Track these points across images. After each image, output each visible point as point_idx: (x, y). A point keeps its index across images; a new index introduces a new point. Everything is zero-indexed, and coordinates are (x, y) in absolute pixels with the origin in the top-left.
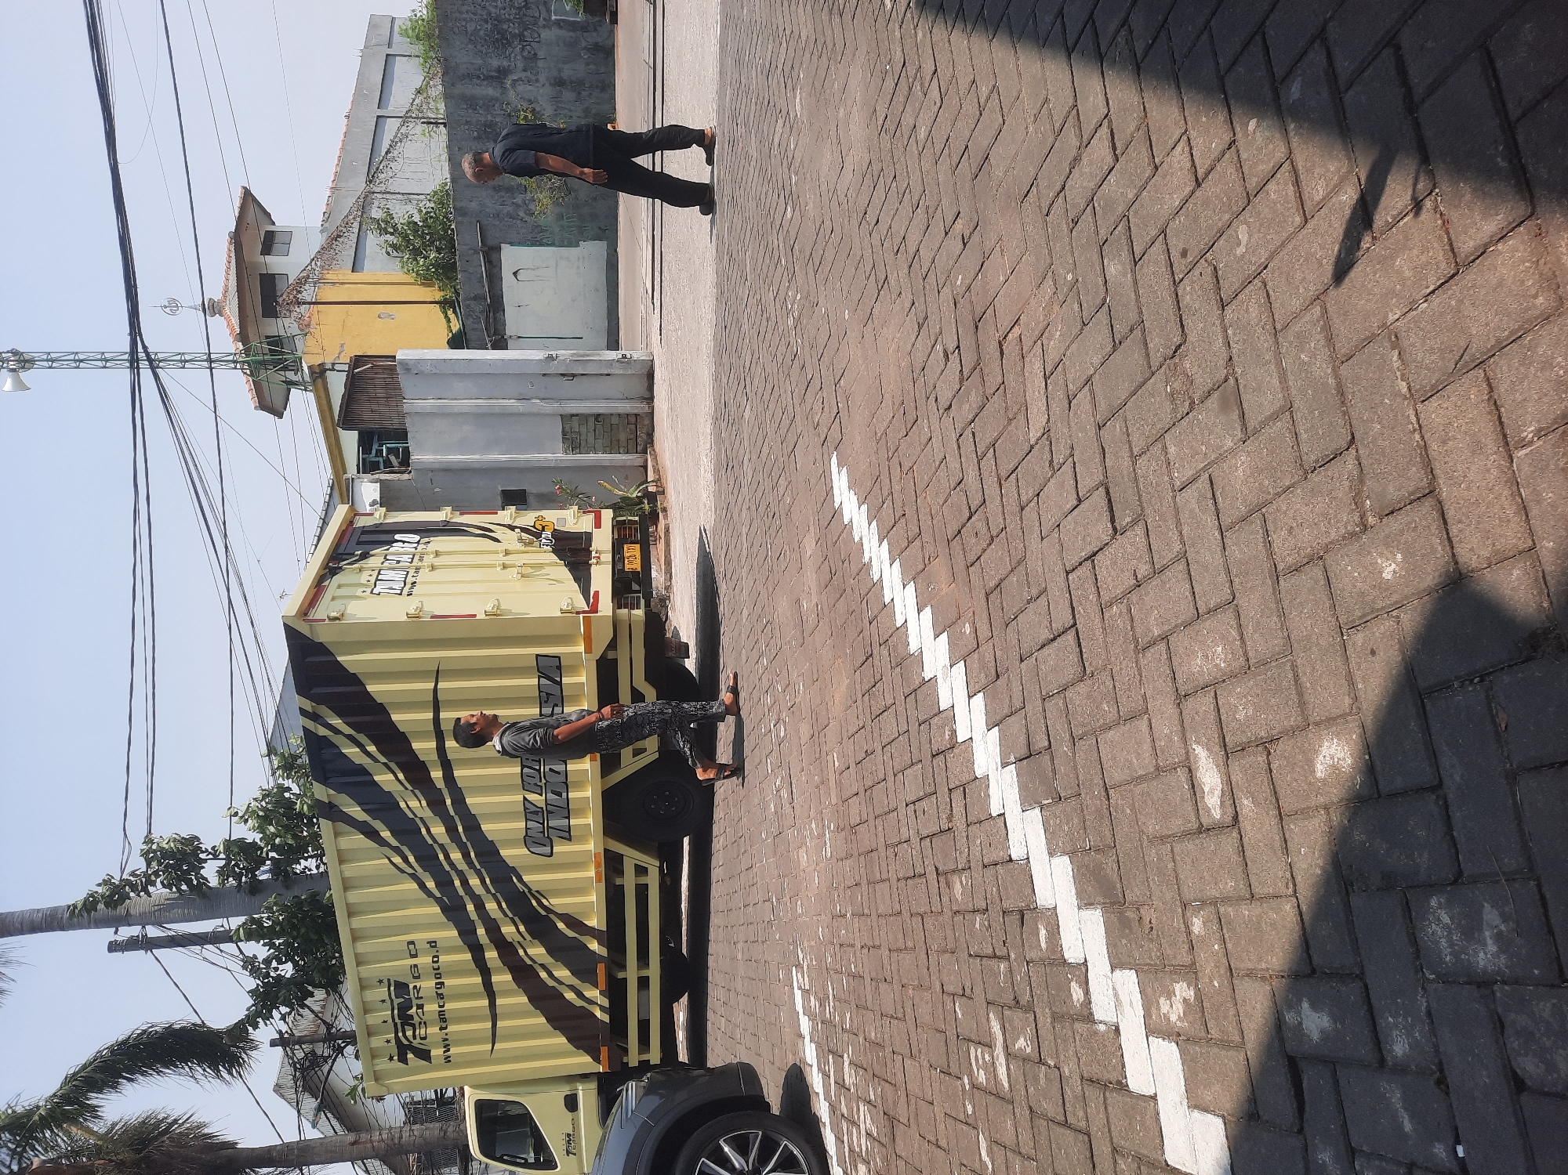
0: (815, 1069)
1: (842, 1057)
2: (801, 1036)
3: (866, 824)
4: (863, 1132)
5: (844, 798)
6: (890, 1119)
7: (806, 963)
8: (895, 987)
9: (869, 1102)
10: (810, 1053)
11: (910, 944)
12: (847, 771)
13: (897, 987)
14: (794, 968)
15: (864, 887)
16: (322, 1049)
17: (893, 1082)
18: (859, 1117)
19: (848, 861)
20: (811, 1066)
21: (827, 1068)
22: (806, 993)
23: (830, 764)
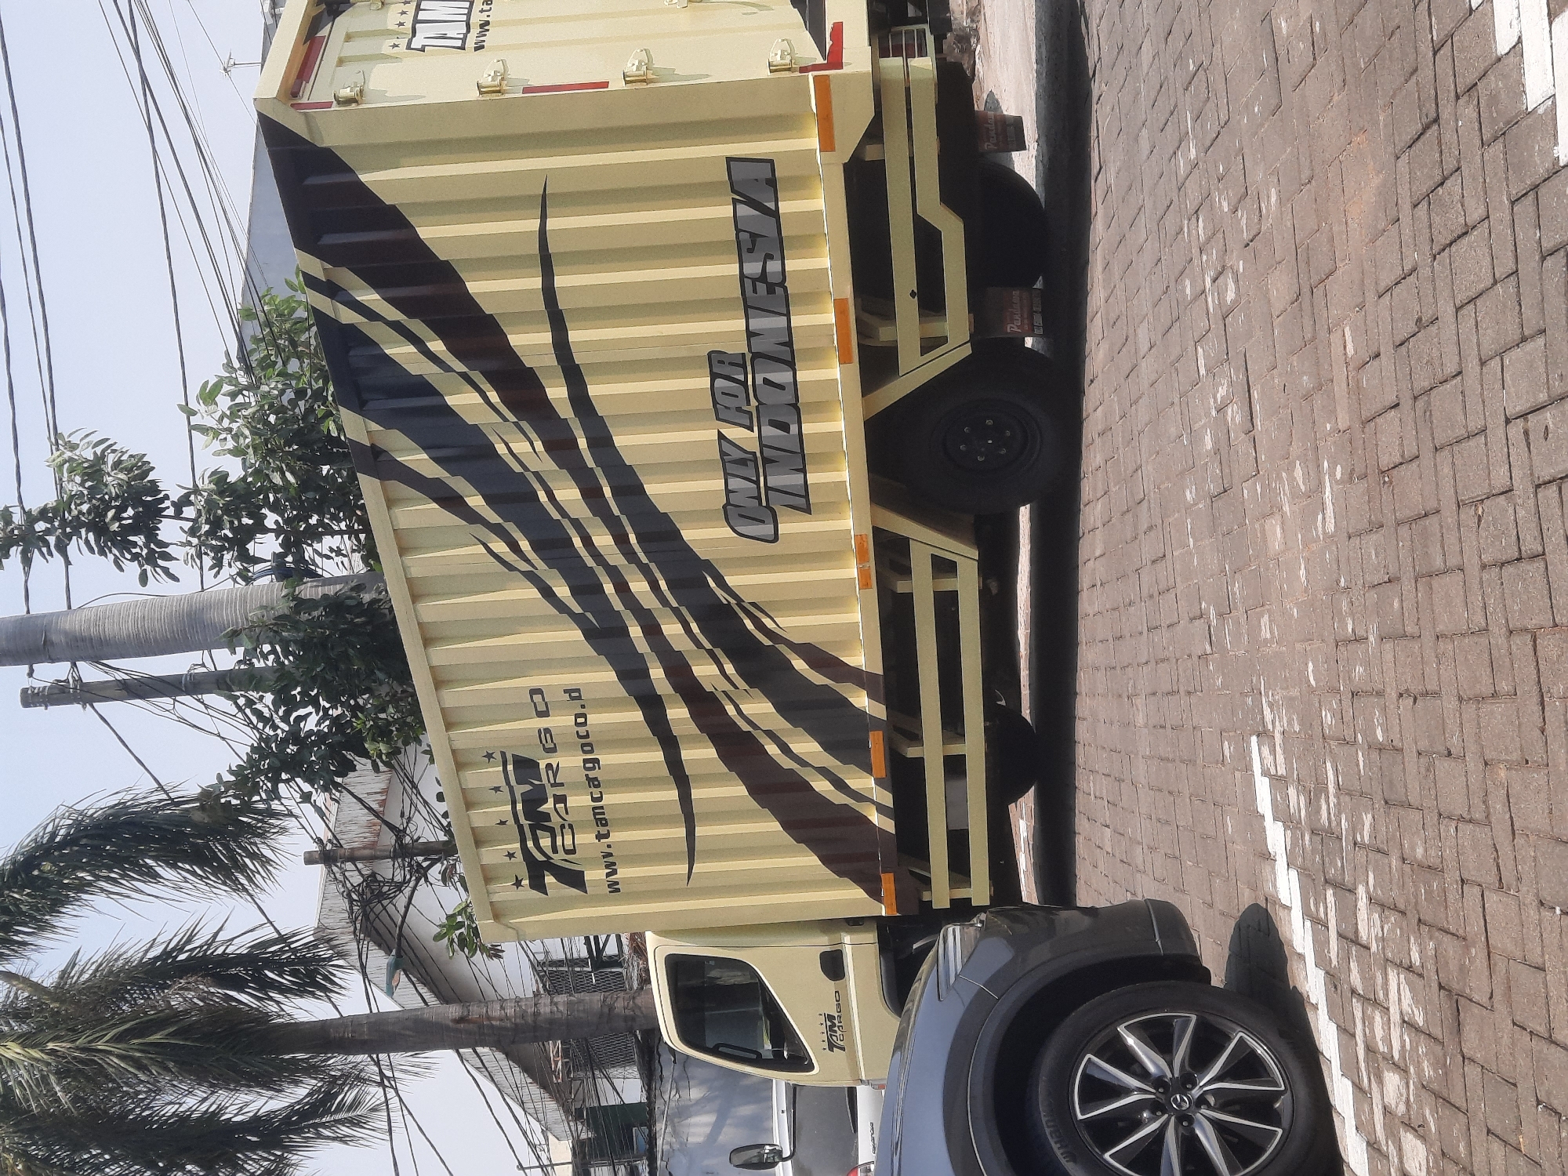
0: (1297, 913)
1: (1352, 891)
2: (1267, 857)
3: (1414, 465)
4: (1395, 1017)
5: (1366, 414)
6: (1454, 999)
7: (1278, 728)
8: (1471, 766)
9: (1410, 968)
10: (1287, 886)
11: (1504, 686)
12: (1376, 363)
13: (1473, 764)
14: (1254, 739)
15: (1407, 585)
16: (389, 870)
17: (1461, 932)
18: (1386, 995)
19: (1374, 537)
20: (1289, 909)
21: (1322, 909)
22: (1278, 782)
23: (1337, 349)
